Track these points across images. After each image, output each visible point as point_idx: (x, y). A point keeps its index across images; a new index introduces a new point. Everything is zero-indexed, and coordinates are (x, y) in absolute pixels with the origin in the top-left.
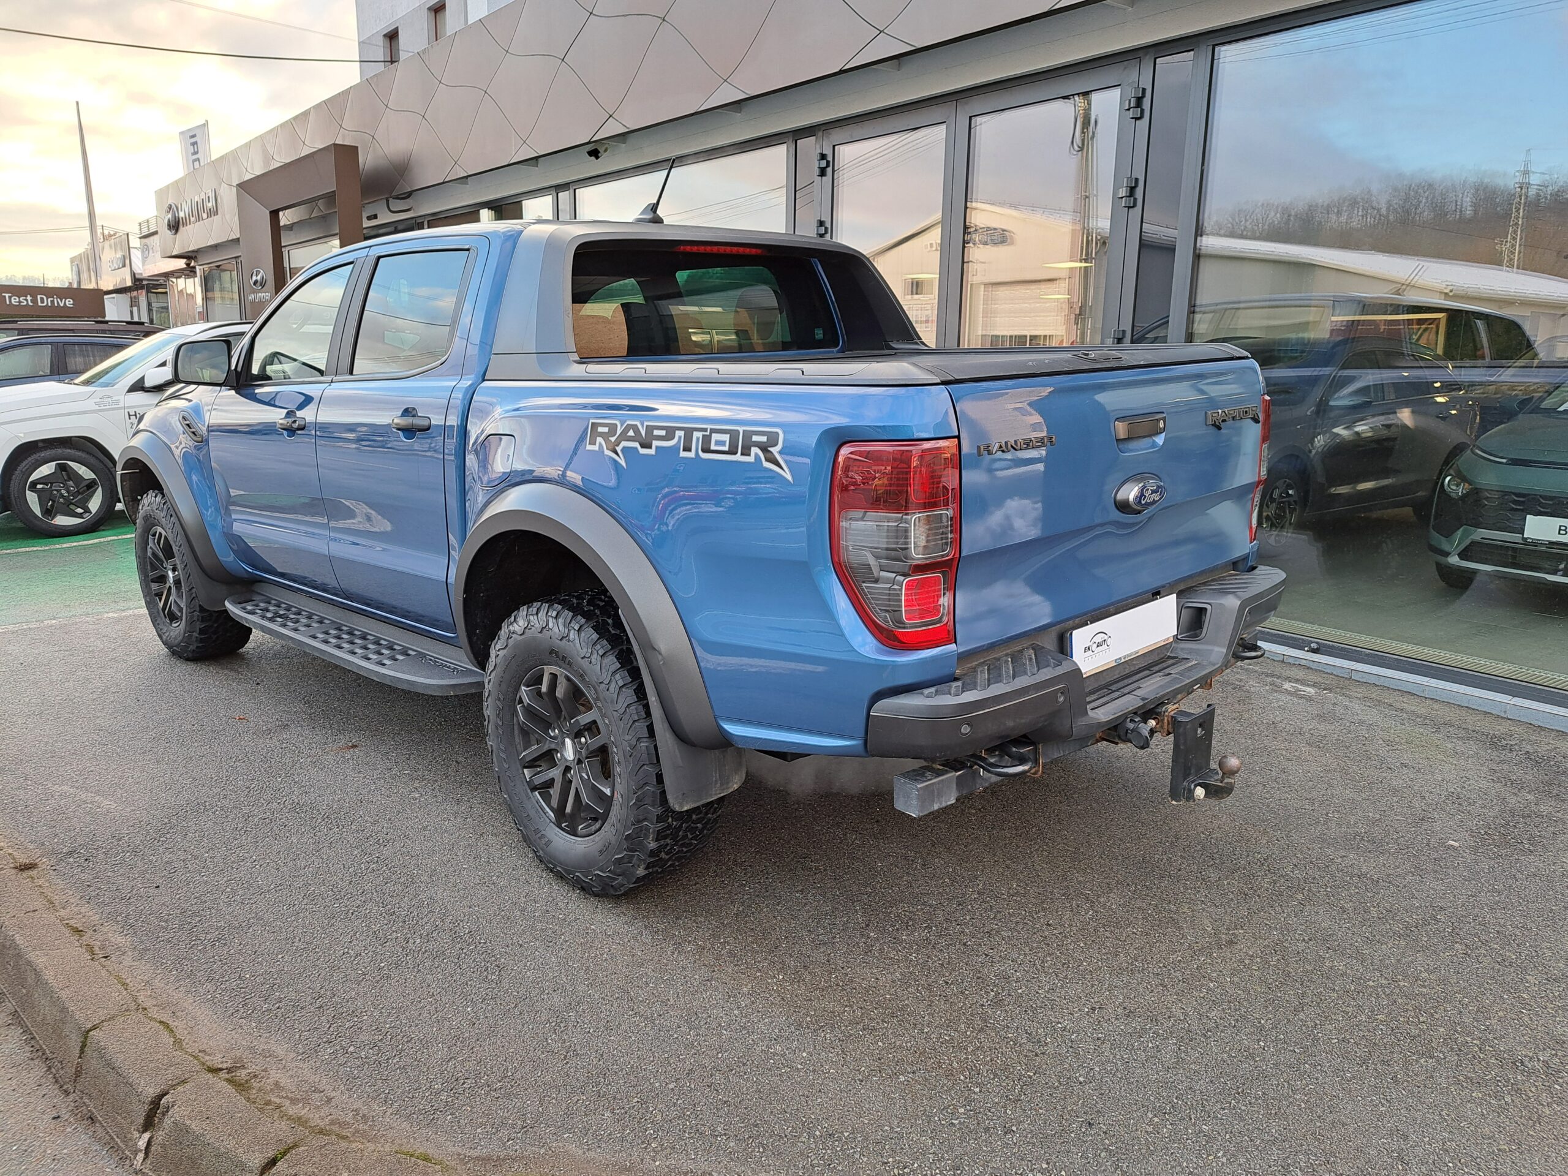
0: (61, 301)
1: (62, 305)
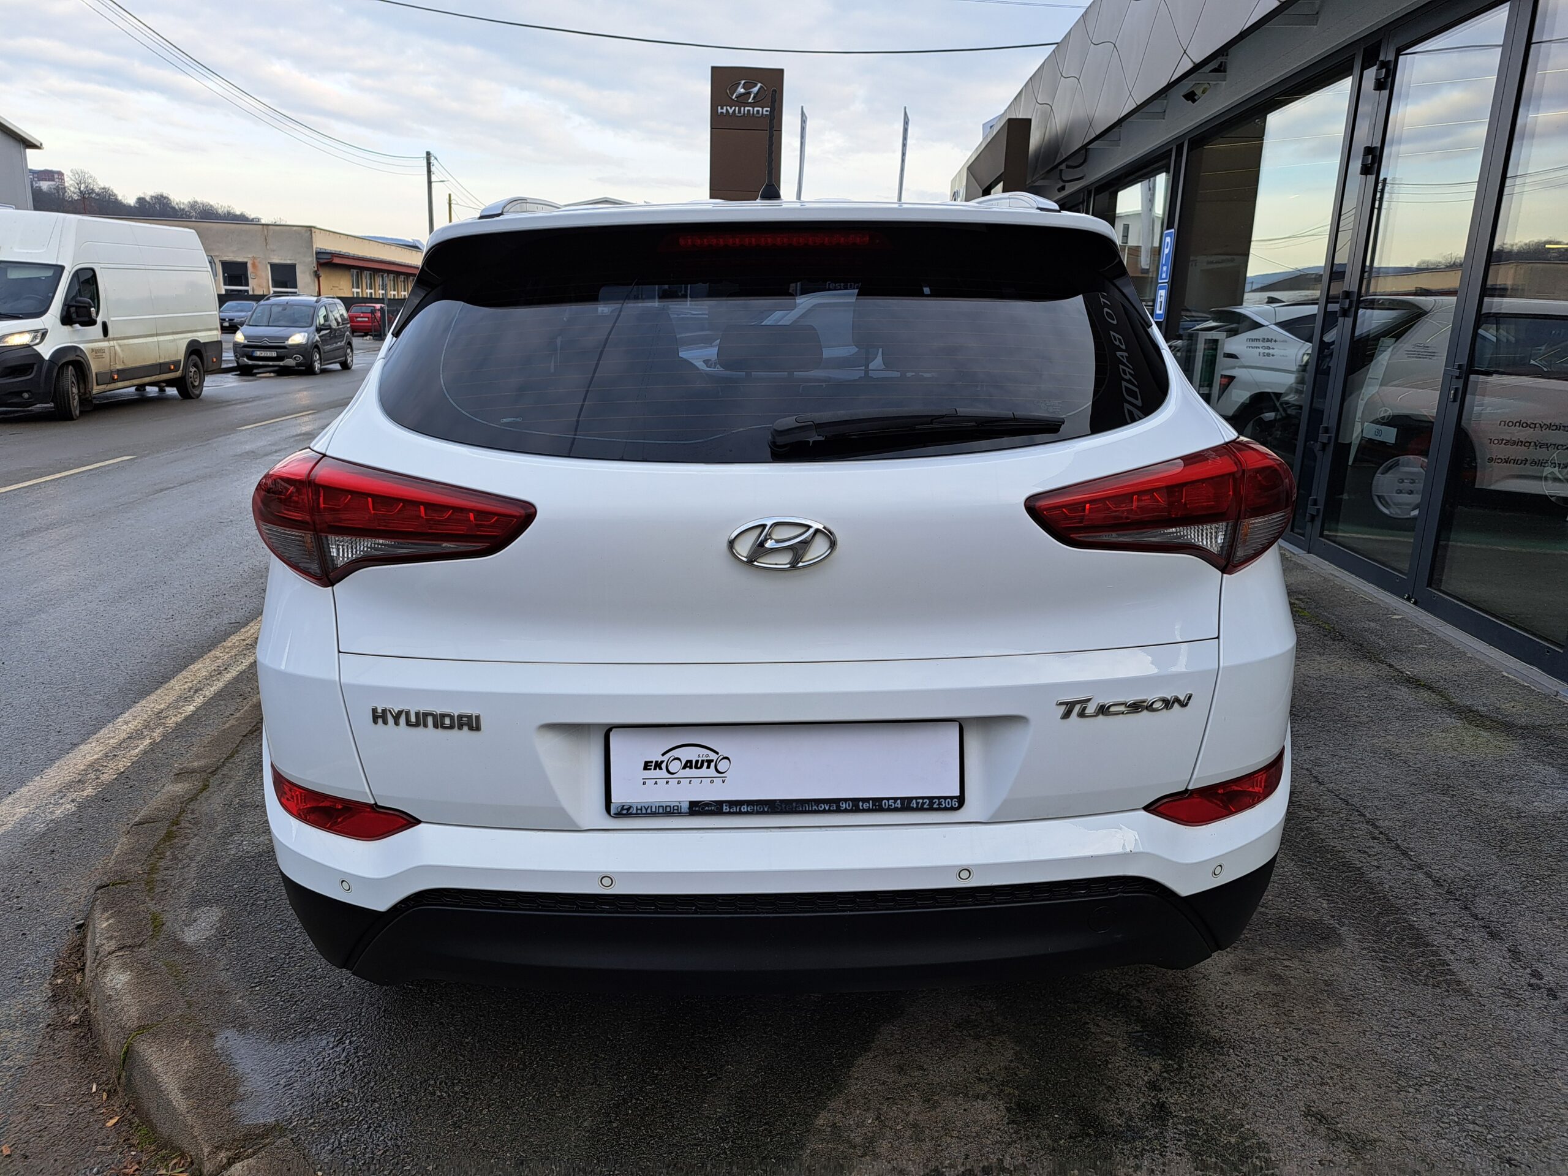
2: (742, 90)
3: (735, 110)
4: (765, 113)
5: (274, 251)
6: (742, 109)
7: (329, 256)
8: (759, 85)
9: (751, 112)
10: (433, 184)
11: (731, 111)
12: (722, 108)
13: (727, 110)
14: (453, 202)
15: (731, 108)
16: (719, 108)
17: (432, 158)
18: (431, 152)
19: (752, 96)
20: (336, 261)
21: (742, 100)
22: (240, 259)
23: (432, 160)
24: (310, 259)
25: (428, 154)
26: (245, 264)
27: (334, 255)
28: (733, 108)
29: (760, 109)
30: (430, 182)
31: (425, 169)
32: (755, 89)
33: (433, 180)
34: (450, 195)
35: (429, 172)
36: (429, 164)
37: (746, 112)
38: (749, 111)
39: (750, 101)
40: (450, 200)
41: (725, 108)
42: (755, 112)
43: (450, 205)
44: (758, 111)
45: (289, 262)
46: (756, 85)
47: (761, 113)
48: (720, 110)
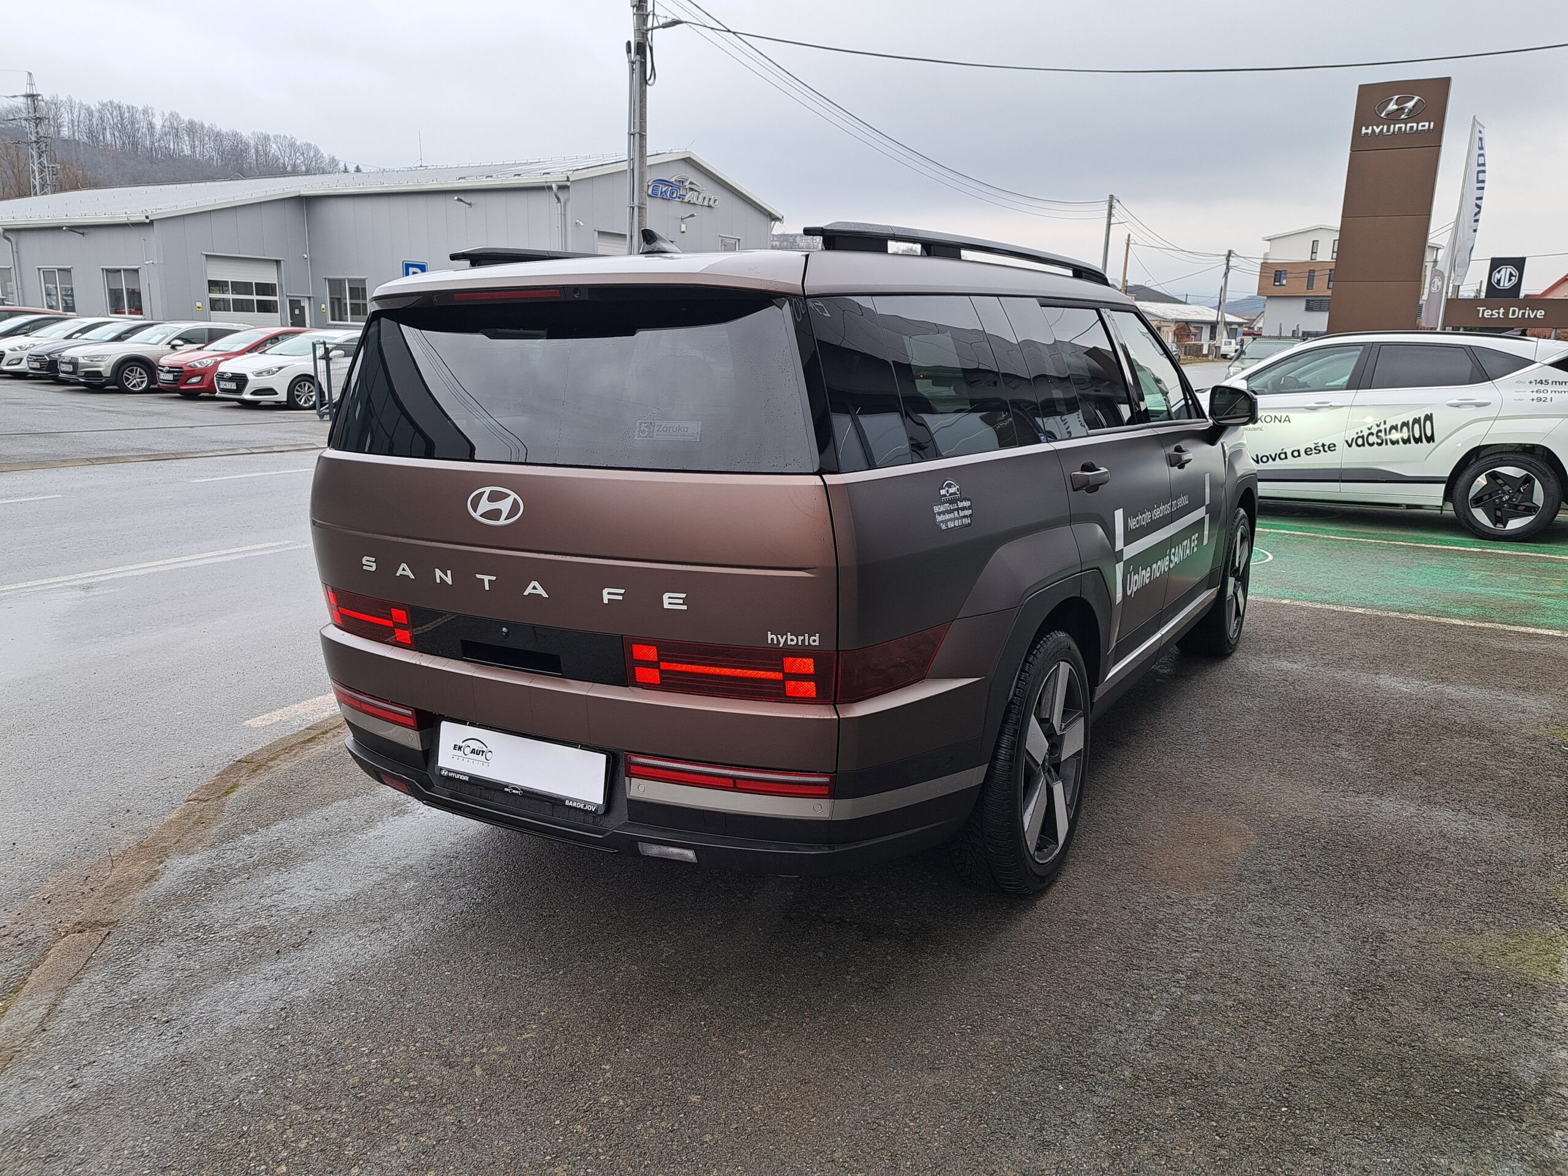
0: (1533, 313)
1: (1532, 316)
2: (1395, 107)
3: (1383, 129)
4: (1420, 128)
6: (1392, 126)
8: (1417, 98)
9: (1403, 129)
10: (1112, 227)
11: (1377, 130)
12: (1367, 128)
13: (1373, 130)
14: (1131, 242)
15: (1378, 127)
16: (1364, 128)
17: (1115, 201)
18: (1115, 195)
19: (1406, 111)
21: (1393, 117)
23: (1115, 204)
25: (1112, 197)
28: (1381, 127)
29: (1415, 125)
30: (1109, 225)
31: (1106, 212)
32: (1410, 104)
33: (1112, 222)
34: (1129, 235)
35: (1110, 215)
36: (1111, 207)
37: (1396, 129)
38: (1400, 128)
39: (1403, 117)
40: (1129, 240)
41: (1370, 128)
42: (1408, 128)
43: (1129, 245)
44: (1412, 127)
46: (1413, 98)
47: (1415, 129)
48: (1364, 131)
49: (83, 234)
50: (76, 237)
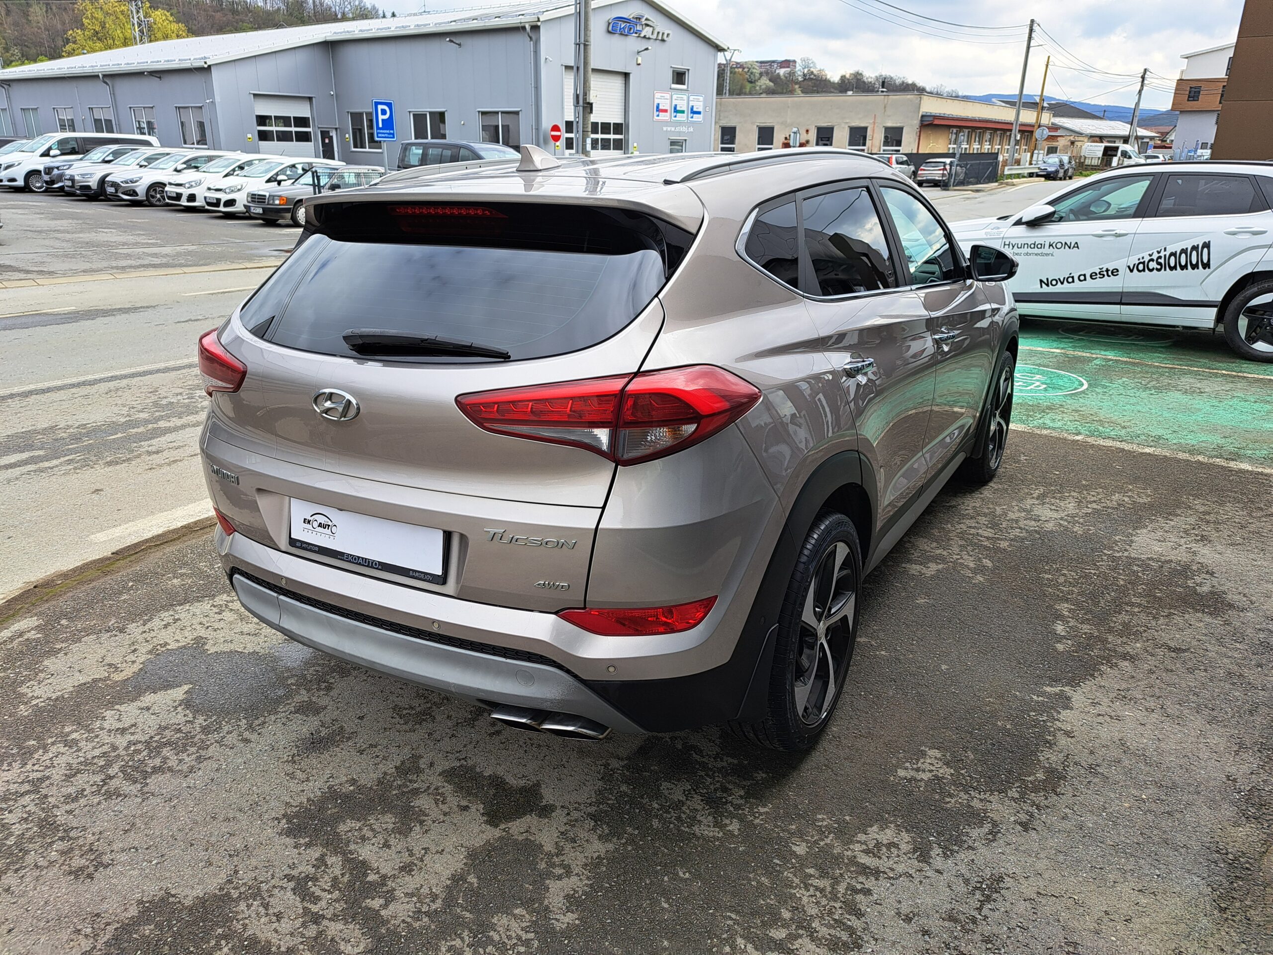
5: (889, 116)
7: (931, 119)
10: (1031, 49)
14: (1051, 63)
17: (1036, 25)
18: (1036, 19)
20: (936, 122)
22: (863, 125)
23: (1035, 27)
24: (915, 122)
25: (1032, 21)
26: (866, 129)
27: (935, 117)
30: (1028, 47)
33: (1032, 44)
34: (1049, 57)
35: (1030, 37)
36: (1031, 30)
40: (1048, 62)
43: (1047, 66)
45: (898, 125)
49: (160, 78)
50: (155, 81)
